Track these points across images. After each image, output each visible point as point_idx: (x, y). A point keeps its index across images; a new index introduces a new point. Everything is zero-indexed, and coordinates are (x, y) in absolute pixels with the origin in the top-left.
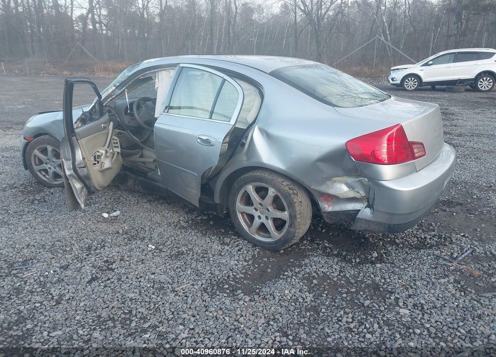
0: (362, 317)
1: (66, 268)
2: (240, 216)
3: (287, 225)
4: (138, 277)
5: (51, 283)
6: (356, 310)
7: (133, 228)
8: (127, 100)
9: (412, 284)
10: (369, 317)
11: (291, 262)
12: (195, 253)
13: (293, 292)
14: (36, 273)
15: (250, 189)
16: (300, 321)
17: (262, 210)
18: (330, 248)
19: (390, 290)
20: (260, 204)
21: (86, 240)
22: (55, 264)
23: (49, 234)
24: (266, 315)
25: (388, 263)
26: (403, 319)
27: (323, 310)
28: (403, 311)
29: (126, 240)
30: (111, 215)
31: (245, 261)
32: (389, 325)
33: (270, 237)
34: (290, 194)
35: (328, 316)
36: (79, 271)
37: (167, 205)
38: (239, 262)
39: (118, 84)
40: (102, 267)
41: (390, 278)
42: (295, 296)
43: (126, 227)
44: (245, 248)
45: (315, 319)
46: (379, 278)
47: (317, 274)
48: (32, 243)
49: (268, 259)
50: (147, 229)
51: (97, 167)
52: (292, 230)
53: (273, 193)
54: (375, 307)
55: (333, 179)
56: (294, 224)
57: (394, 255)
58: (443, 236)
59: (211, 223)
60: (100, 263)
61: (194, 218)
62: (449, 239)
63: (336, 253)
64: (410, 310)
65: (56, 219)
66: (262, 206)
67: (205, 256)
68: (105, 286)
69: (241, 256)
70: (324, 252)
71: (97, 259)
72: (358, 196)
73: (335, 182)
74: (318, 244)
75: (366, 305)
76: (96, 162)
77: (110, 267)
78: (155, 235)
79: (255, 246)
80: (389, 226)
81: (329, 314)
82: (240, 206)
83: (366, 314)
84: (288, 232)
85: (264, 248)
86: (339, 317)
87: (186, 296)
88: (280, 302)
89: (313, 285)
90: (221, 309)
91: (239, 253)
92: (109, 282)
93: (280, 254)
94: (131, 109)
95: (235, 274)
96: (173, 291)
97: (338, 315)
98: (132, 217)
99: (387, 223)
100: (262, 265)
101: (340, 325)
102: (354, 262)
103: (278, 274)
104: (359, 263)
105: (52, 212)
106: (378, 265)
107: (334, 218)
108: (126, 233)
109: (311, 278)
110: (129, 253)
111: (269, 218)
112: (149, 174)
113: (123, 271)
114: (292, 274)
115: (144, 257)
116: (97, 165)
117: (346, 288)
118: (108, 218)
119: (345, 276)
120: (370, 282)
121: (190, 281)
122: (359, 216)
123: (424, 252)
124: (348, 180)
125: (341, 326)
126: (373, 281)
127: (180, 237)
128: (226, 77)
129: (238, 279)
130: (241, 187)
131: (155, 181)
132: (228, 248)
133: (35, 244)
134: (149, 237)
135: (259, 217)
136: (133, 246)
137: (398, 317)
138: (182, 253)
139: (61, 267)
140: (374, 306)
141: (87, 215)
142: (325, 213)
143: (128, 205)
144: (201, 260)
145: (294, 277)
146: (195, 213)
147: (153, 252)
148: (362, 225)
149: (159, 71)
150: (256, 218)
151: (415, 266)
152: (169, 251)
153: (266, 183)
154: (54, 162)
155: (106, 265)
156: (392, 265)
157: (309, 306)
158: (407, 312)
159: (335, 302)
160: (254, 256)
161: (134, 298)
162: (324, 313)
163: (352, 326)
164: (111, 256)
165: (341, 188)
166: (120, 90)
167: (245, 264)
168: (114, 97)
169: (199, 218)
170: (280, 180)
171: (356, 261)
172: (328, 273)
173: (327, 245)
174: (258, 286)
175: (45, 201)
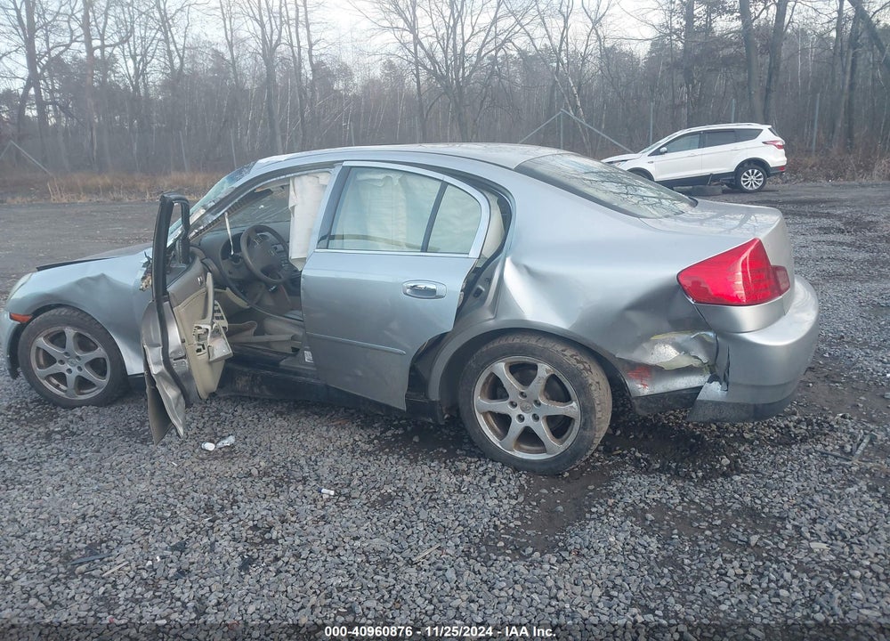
0: (756, 563)
1: (181, 548)
2: (481, 420)
3: (577, 426)
4: (331, 547)
5: (166, 578)
6: (742, 555)
7: (275, 464)
8: (229, 232)
9: (808, 501)
10: (768, 563)
11: (591, 491)
12: (415, 495)
13: (622, 539)
14: (127, 566)
15: (501, 368)
16: (659, 584)
17: (525, 404)
18: (645, 459)
19: (778, 515)
20: (522, 394)
21: (195, 495)
22: (157, 545)
23: (114, 491)
24: (600, 582)
25: (749, 473)
26: (823, 559)
27: (686, 561)
28: (816, 546)
29: (271, 486)
30: (220, 444)
31: (511, 497)
32: (807, 571)
33: (544, 451)
34: (580, 371)
35: (699, 570)
36: (212, 550)
37: (316, 417)
38: (501, 501)
39: (213, 204)
40: (252, 538)
41: (766, 496)
42: (628, 544)
43: (262, 464)
44: (501, 476)
45: (681, 578)
46: (749, 498)
47: (647, 504)
48: (90, 512)
49: (549, 490)
50: (303, 462)
51: (203, 356)
52: (587, 433)
53: (547, 371)
54: (769, 545)
55: (653, 338)
56: (592, 422)
57: (753, 458)
58: (814, 420)
59: (416, 439)
60: (245, 533)
61: (379, 434)
62: (826, 425)
63: (658, 466)
64: (826, 543)
65: (114, 463)
66: (526, 397)
67: (435, 496)
68: (278, 572)
69: (500, 491)
70: (636, 467)
71: (235, 526)
72: (695, 363)
73: (656, 343)
74: (623, 456)
75: (753, 543)
76: (201, 347)
77: (267, 536)
78: (324, 472)
79: (516, 470)
80: (756, 407)
81: (700, 566)
82: (481, 402)
83: (759, 558)
84: (579, 438)
85: (534, 471)
86: (719, 569)
87: (439, 569)
88: (610, 557)
89: (649, 522)
90: (516, 582)
91: (493, 485)
92: (280, 563)
93: (564, 479)
94: (237, 249)
95: (504, 521)
96: (410, 563)
97: (716, 565)
98: (263, 444)
99: (752, 403)
100: (543, 500)
101: (727, 582)
102: (694, 477)
103: (580, 513)
104: (703, 477)
105: (98, 451)
106: (737, 478)
107: (653, 406)
108: (266, 474)
109: (639, 512)
110: (291, 509)
111: (540, 418)
112: (282, 363)
113: (298, 542)
114: (606, 510)
115: (323, 513)
116: (203, 351)
117: (704, 520)
118: (215, 452)
119: (692, 501)
120: (738, 506)
121: (433, 543)
122: (701, 396)
123: (799, 449)
124: (676, 338)
125: (730, 583)
126: (742, 503)
127: (373, 469)
128: (448, 179)
129: (513, 529)
130: (483, 367)
131: (296, 374)
132: (470, 479)
133: (98, 513)
134: (314, 477)
135: (521, 418)
136: (293, 496)
137: (813, 555)
138: (390, 497)
139: (174, 549)
140: (767, 544)
141: (174, 449)
142: (637, 398)
143: (241, 424)
144: (431, 504)
145: (610, 514)
146: (376, 425)
147: (335, 501)
148: (706, 412)
149: (293, 177)
150: (515, 421)
151: (794, 472)
152: (364, 497)
153: (533, 355)
154: (78, 357)
155: (258, 534)
156: (757, 475)
157: (660, 557)
158: (824, 546)
159: (699, 546)
160: (521, 487)
161: (343, 585)
162: (689, 565)
163: (748, 579)
164: (259, 516)
165: (665, 353)
166: (214, 214)
167: (514, 502)
168: (202, 228)
169: (389, 433)
170: (559, 348)
171: (697, 477)
172: (664, 501)
173: (638, 455)
174: (557, 537)
175: (73, 434)
